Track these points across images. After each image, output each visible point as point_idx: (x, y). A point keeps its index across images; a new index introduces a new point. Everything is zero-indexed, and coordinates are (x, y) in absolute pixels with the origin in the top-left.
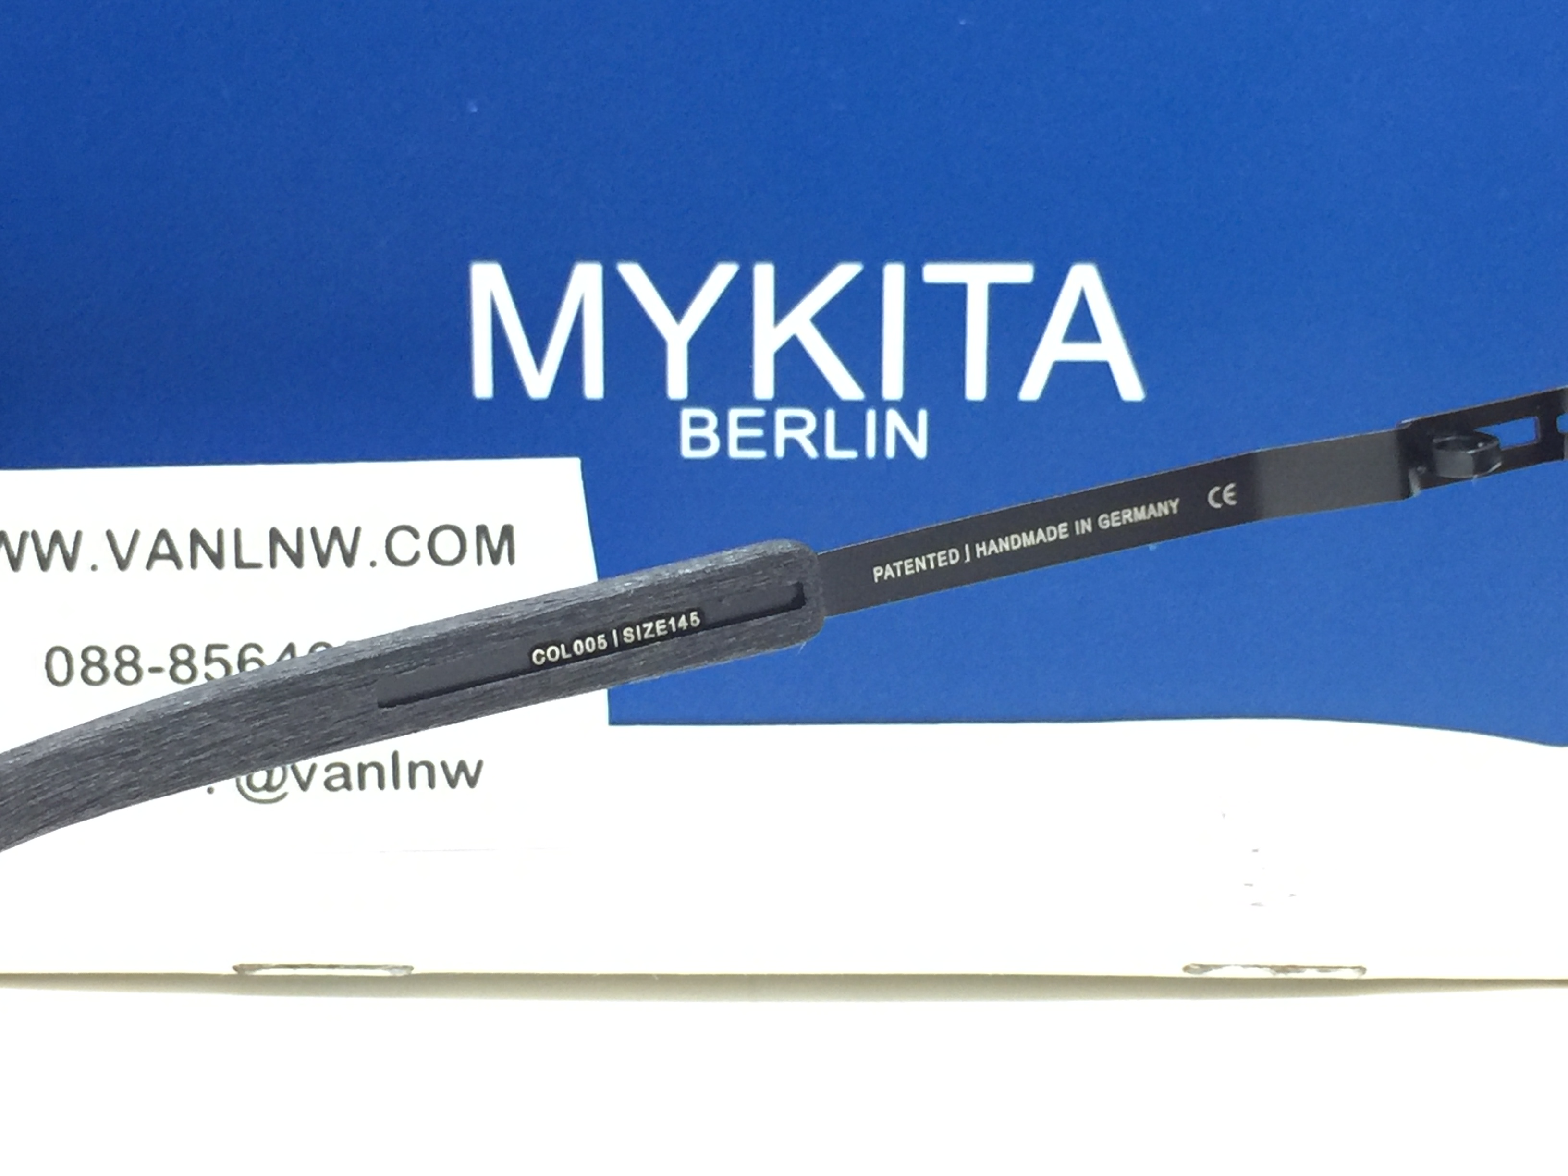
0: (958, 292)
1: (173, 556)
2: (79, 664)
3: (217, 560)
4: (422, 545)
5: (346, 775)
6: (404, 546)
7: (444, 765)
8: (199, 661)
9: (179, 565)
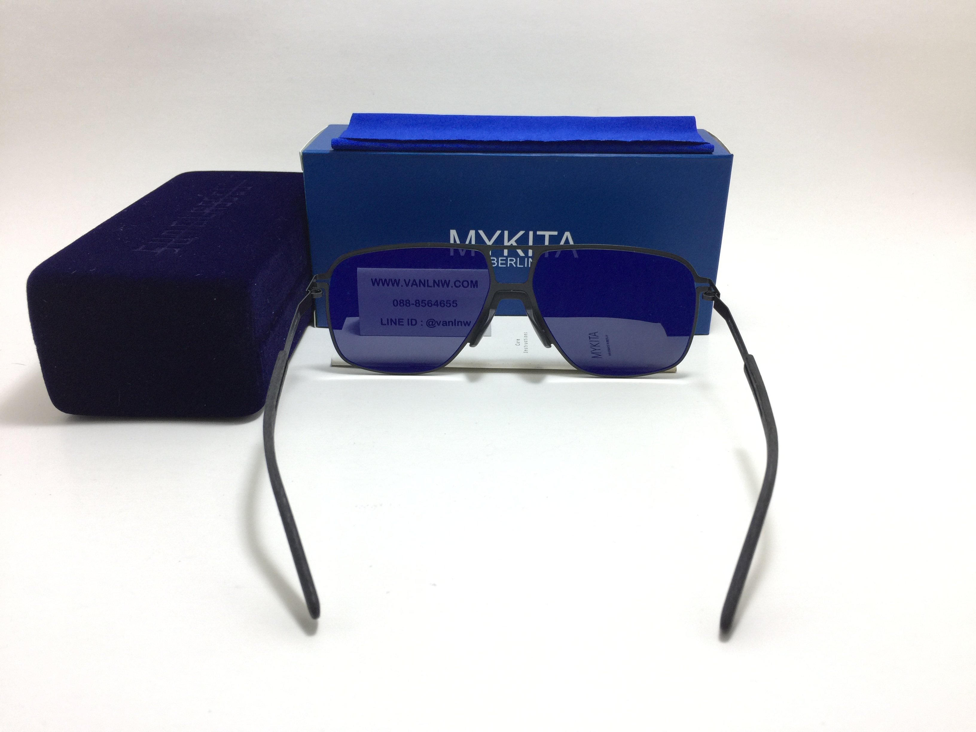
0: (544, 236)
1: (416, 285)
2: (399, 303)
3: (424, 285)
4: (461, 284)
5: (446, 323)
6: (458, 284)
7: (464, 322)
8: (420, 303)
9: (417, 286)
